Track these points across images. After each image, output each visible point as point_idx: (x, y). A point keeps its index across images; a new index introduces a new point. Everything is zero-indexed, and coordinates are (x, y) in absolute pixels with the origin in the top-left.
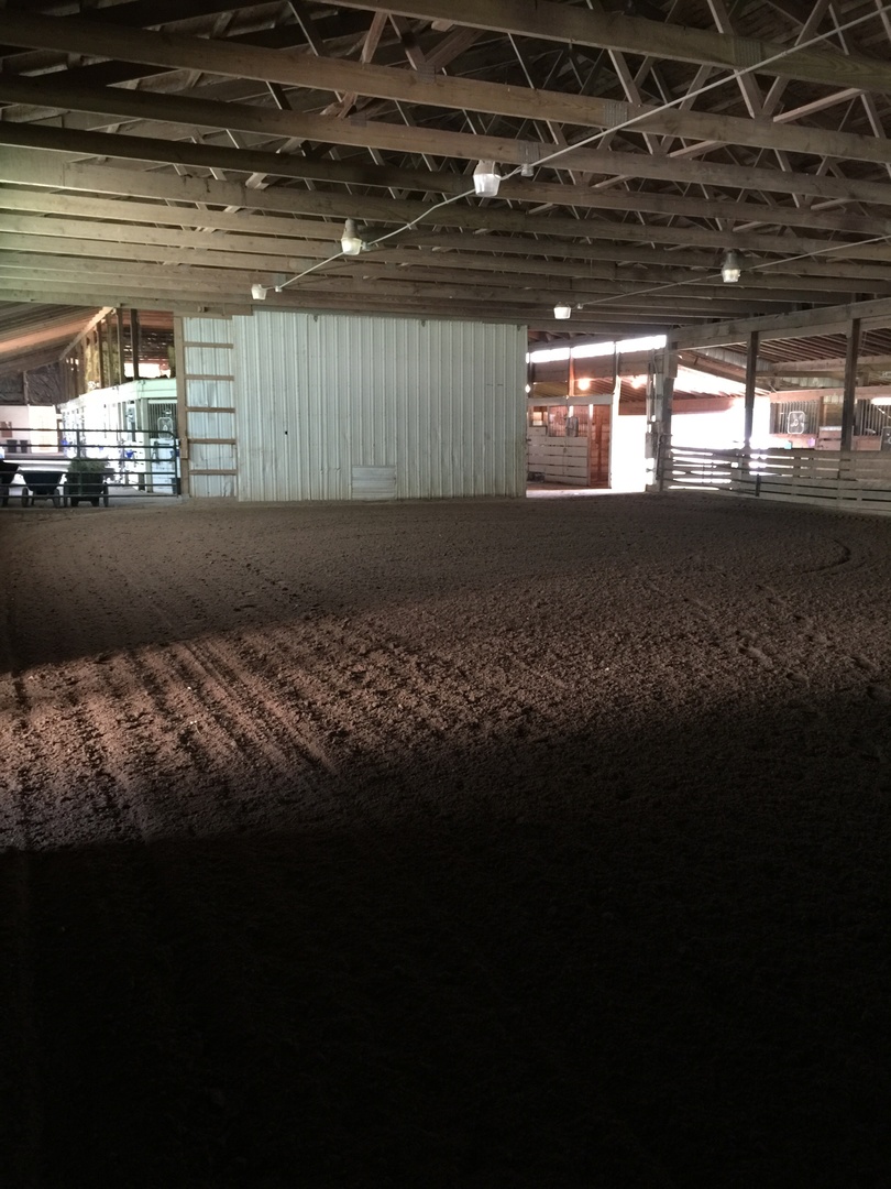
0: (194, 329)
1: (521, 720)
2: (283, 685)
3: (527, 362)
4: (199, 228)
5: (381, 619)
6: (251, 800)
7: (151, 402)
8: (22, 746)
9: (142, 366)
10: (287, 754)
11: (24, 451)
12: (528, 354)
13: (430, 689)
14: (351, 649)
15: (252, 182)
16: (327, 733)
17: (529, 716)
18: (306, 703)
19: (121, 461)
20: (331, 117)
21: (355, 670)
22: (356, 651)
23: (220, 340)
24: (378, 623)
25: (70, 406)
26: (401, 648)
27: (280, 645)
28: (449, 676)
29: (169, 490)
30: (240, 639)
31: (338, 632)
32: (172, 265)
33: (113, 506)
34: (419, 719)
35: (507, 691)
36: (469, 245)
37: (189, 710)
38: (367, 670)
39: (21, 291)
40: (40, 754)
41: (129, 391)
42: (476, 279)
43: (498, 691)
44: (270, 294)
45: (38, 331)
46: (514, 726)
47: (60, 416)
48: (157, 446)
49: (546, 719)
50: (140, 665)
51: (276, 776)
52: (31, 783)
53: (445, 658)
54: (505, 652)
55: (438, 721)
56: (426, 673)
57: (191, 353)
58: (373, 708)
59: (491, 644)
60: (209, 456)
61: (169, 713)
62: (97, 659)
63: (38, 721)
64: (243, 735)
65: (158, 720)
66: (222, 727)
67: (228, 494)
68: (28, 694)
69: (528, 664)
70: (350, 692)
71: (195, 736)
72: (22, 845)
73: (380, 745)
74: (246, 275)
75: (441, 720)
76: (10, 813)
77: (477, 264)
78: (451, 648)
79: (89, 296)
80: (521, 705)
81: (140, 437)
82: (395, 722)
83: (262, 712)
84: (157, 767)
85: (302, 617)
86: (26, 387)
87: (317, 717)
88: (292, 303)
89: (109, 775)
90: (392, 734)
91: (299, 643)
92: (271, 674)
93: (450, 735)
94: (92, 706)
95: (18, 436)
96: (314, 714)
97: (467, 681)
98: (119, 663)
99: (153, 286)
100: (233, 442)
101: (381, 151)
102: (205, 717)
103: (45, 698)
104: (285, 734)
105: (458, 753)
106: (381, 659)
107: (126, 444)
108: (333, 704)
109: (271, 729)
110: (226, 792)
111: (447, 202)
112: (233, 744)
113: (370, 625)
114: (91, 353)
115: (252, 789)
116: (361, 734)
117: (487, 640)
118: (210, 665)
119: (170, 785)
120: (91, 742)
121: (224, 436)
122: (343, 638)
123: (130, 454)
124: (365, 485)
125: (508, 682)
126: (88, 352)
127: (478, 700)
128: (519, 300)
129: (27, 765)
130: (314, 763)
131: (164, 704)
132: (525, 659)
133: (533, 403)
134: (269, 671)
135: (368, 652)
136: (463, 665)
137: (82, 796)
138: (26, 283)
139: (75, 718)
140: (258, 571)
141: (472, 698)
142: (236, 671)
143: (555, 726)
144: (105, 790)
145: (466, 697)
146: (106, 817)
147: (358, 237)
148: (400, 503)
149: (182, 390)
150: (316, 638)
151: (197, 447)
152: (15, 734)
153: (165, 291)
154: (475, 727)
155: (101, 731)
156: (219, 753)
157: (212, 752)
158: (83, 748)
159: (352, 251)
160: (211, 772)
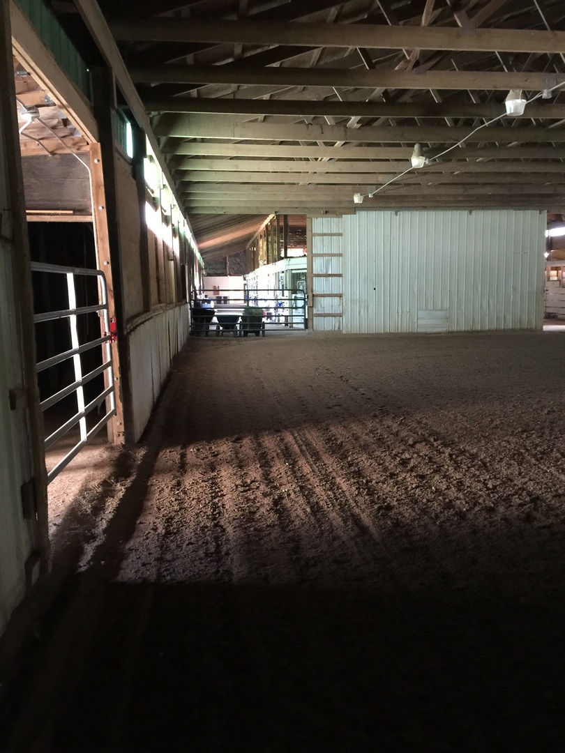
0: (319, 225)
1: (529, 507)
2: (350, 465)
3: (547, 236)
4: (319, 159)
5: (427, 419)
6: (313, 557)
7: (293, 272)
8: (173, 499)
9: (289, 250)
10: (345, 521)
11: (225, 303)
12: (547, 231)
13: (458, 476)
14: (402, 441)
15: (351, 124)
16: (376, 507)
17: (536, 504)
18: (364, 481)
19: (275, 308)
20: (402, 70)
21: (403, 457)
22: (406, 441)
23: (334, 231)
24: (424, 421)
25: (250, 276)
26: (439, 442)
27: (353, 434)
28: (473, 466)
29: (302, 326)
30: (327, 429)
31: (395, 427)
32: (304, 185)
33: (268, 336)
34: (447, 500)
35: (518, 482)
36: (504, 155)
37: (284, 480)
38: (412, 458)
39: (218, 207)
40: (183, 506)
41: (281, 265)
42: (508, 179)
43: (512, 481)
44: (366, 199)
45: (232, 232)
46: (523, 512)
47: (245, 282)
48: (296, 299)
49: (550, 508)
50: (259, 445)
51: (334, 539)
52: (172, 528)
53: (472, 451)
54: (519, 449)
55: (461, 503)
56: (456, 462)
57: (317, 240)
58: (413, 489)
59: (508, 442)
60: (325, 305)
61: (271, 482)
62: (234, 439)
63: (188, 481)
64: (317, 503)
65: (262, 487)
66: (304, 495)
67: (336, 329)
68: (187, 461)
69: (537, 460)
70: (397, 475)
71: (284, 501)
72: (153, 578)
73: (415, 520)
74: (350, 188)
75: (464, 503)
76: (153, 551)
77: (509, 168)
78: (477, 443)
79: (257, 208)
80: (529, 494)
81: (286, 293)
82: (428, 501)
83: (333, 486)
84: (254, 523)
85: (372, 414)
86: (228, 265)
87: (370, 493)
88: (381, 205)
89: (222, 527)
90: (424, 511)
91: (367, 434)
92: (344, 457)
93: (470, 516)
94: (223, 473)
95: (222, 294)
96: (369, 490)
97: (488, 471)
98: (247, 443)
99: (294, 199)
100: (340, 296)
101: (439, 91)
102: (294, 486)
103: (196, 465)
104: (346, 505)
105: (474, 532)
106: (424, 449)
107: (278, 298)
108: (383, 483)
109: (337, 499)
110: (297, 549)
111: (486, 124)
112: (308, 510)
113: (419, 423)
114: (262, 244)
115: (316, 548)
116: (401, 509)
117: (506, 439)
118: (304, 448)
119: (260, 539)
120: (216, 500)
121: (335, 292)
122: (398, 431)
123: (280, 304)
124: (427, 323)
125: (520, 474)
126: (261, 243)
127: (495, 487)
128: (540, 192)
129: (173, 514)
130: (363, 529)
131: (268, 475)
132: (534, 456)
133: (550, 265)
134: (342, 454)
135: (415, 443)
136: (484, 458)
137: (200, 543)
138: (221, 201)
139: (210, 482)
140: (347, 381)
141: (490, 486)
142: (321, 453)
143: (557, 515)
144: (217, 539)
145: (485, 484)
146: (212, 561)
147: (422, 155)
148: (450, 334)
149: (310, 264)
150: (379, 431)
151: (319, 300)
152: (171, 491)
153: (301, 202)
154: (491, 510)
155: (224, 492)
156: (298, 516)
157: (293, 515)
158: (210, 504)
159: (419, 165)
160: (290, 531)
